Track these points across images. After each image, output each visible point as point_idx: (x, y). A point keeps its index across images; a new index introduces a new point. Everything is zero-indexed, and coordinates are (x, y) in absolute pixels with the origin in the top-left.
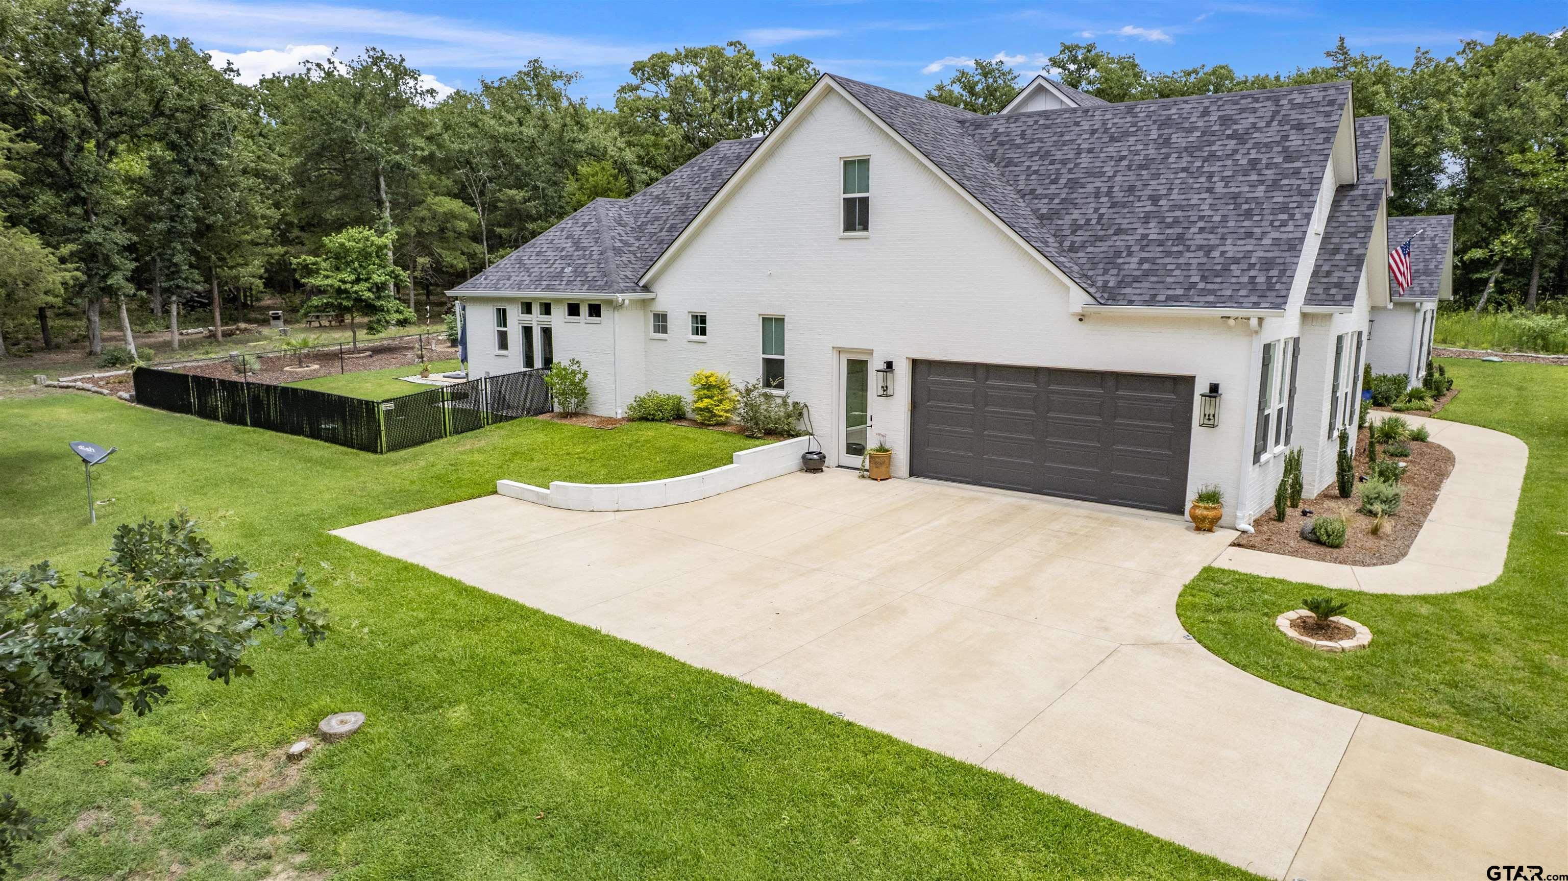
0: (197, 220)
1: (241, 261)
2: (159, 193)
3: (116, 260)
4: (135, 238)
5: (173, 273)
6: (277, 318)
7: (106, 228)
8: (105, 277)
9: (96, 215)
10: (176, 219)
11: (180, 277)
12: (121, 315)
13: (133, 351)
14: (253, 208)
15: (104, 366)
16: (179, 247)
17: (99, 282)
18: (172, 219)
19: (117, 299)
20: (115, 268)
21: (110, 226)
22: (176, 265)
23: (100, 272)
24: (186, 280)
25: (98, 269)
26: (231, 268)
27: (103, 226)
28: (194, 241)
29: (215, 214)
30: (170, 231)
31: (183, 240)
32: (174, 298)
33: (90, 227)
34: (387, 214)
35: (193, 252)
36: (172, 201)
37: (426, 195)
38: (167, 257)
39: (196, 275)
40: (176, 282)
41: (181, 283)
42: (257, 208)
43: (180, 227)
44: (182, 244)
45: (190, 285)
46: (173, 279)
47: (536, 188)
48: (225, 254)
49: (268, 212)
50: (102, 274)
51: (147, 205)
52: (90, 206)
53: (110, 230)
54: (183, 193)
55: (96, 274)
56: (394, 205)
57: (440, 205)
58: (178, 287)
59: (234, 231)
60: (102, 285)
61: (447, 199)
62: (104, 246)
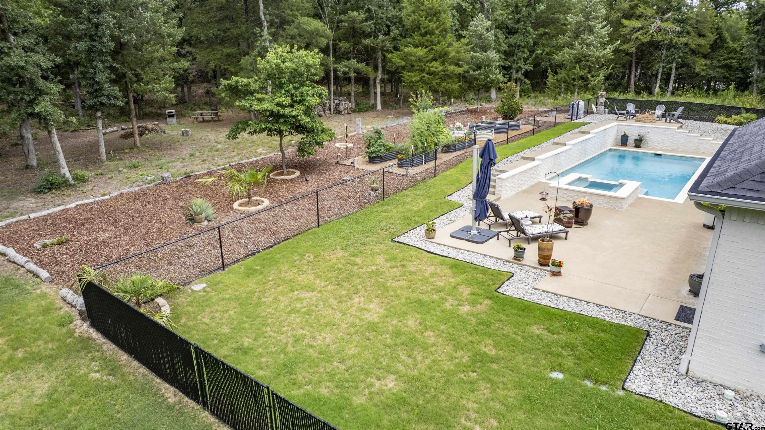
0: (113, 38)
1: (153, 76)
2: (77, 13)
3: (41, 83)
4: (59, 60)
5: (96, 90)
6: (171, 116)
7: (26, 49)
8: (31, 103)
9: (15, 34)
10: (96, 38)
11: (103, 95)
12: (52, 140)
13: (68, 175)
14: (161, 28)
15: (40, 192)
16: (101, 66)
17: (26, 107)
18: (91, 38)
19: (47, 124)
20: (41, 93)
21: (32, 46)
22: (98, 83)
23: (25, 97)
24: (108, 96)
25: (24, 93)
26: (147, 83)
27: (24, 48)
28: (114, 59)
29: (129, 33)
30: (90, 51)
31: (103, 58)
32: (99, 114)
33: (10, 48)
34: (265, 32)
35: (112, 69)
36: (90, 20)
37: (295, 16)
38: (89, 75)
39: (116, 90)
40: (100, 99)
41: (105, 100)
42: (163, 28)
43: (99, 46)
44: (103, 62)
45: (112, 102)
46: (97, 97)
47: (369, 10)
48: (139, 70)
49: (172, 30)
50: (28, 99)
51: (64, 24)
52: (6, 24)
53: (32, 50)
54: (99, 12)
55: (22, 99)
56: (272, 23)
57: (308, 24)
58: (102, 104)
59: (146, 49)
60: (29, 111)
61: (311, 19)
62: (26, 69)
